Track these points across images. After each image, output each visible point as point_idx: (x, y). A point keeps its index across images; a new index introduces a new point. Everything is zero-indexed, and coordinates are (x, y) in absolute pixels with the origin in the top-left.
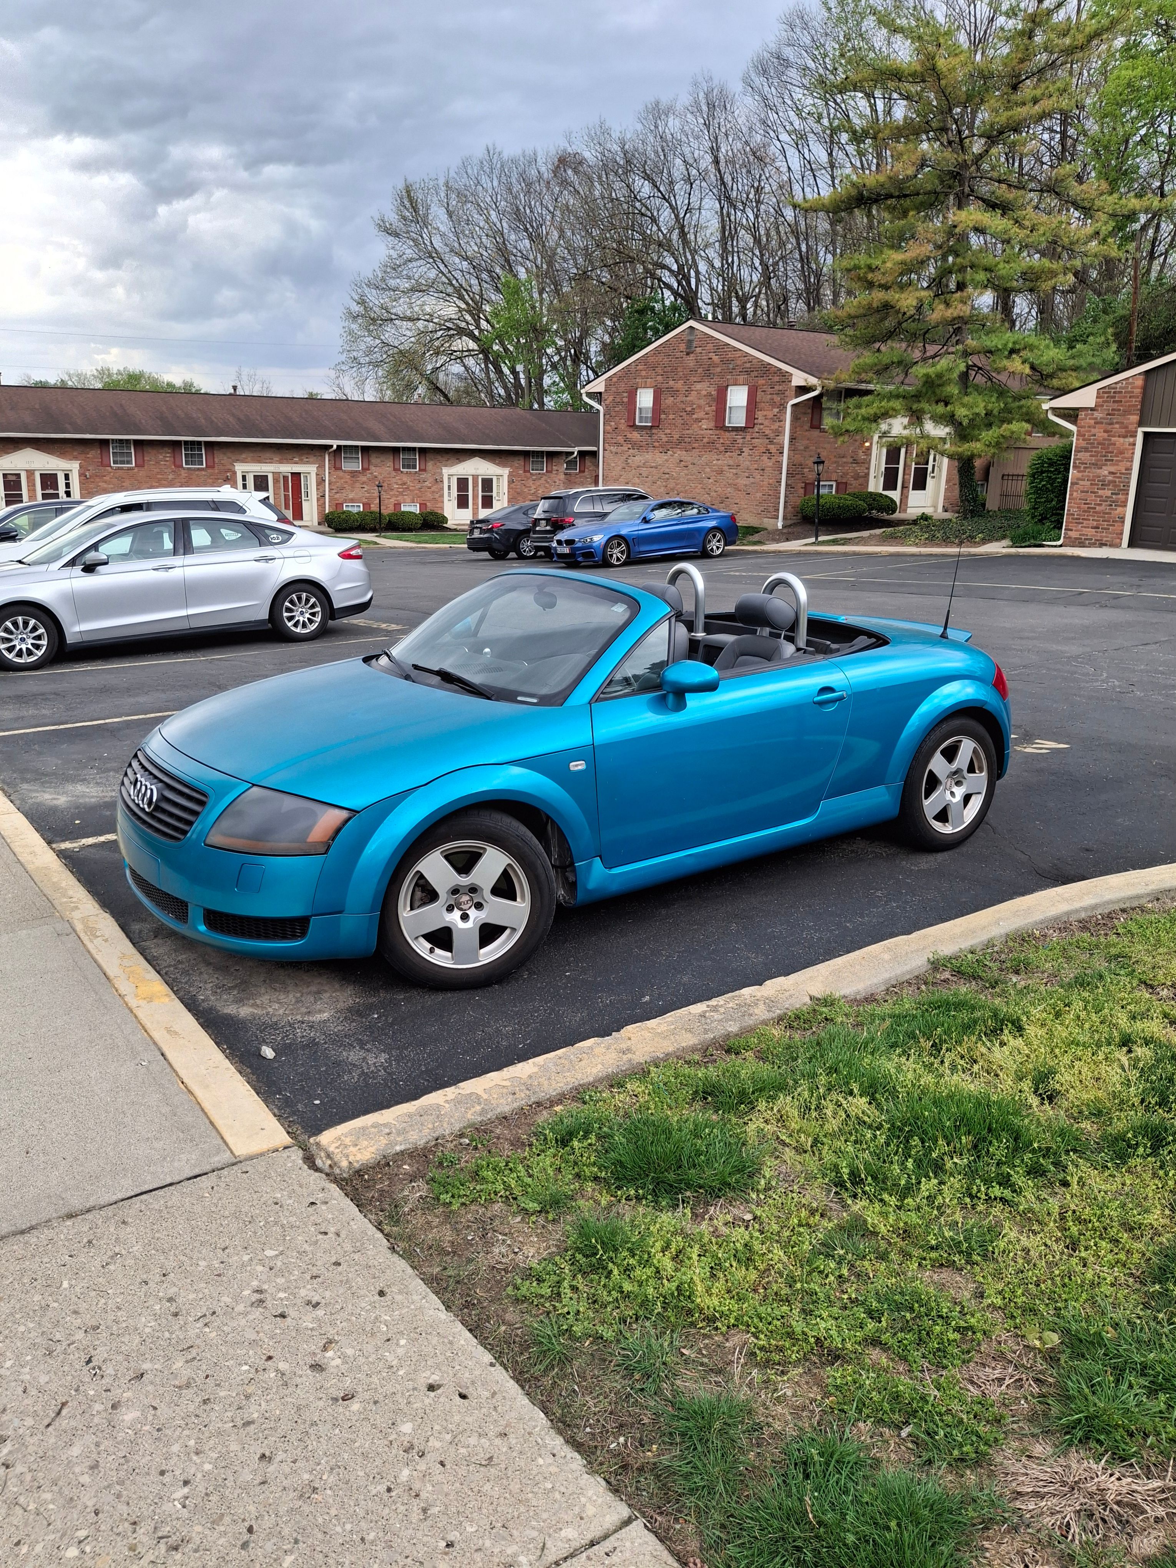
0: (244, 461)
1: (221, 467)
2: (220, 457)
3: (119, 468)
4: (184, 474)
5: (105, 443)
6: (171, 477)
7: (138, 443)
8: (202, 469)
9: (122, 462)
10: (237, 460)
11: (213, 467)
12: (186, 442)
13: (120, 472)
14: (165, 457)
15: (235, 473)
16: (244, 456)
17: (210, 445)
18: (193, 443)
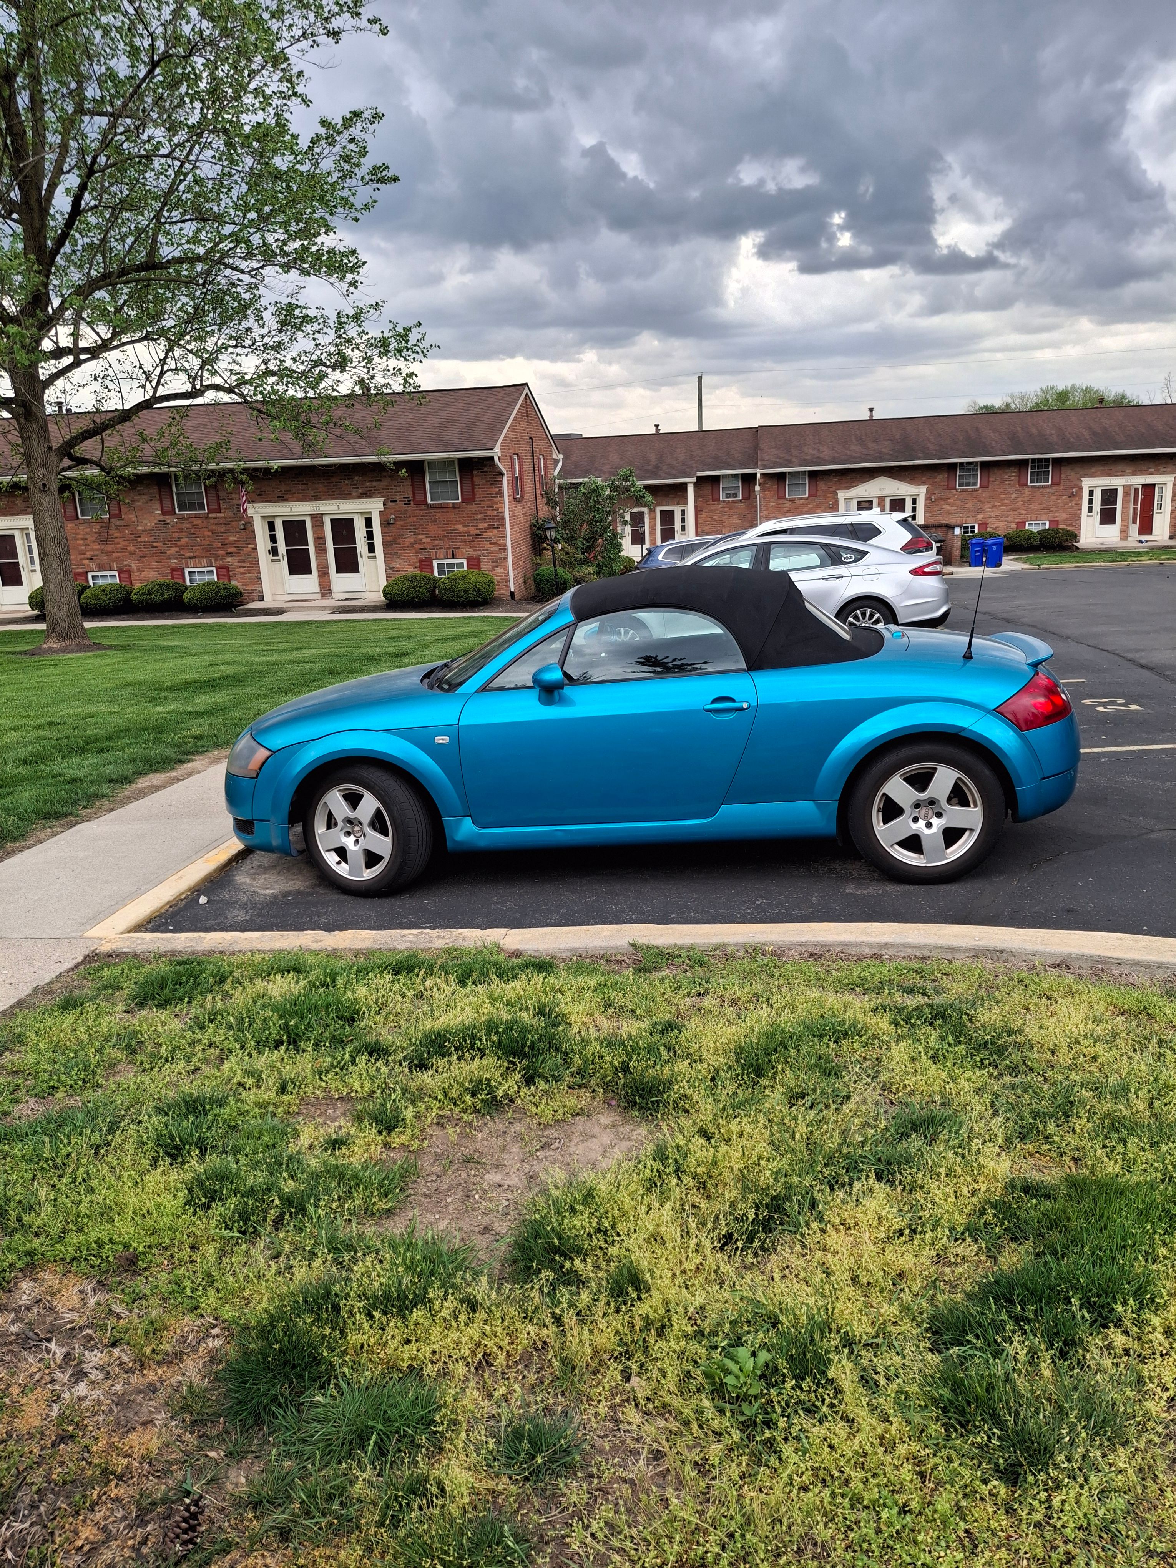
0: (1093, 475)
1: (1068, 483)
2: (1068, 473)
3: (963, 491)
4: (1027, 492)
5: (952, 467)
6: (1014, 496)
7: (985, 465)
8: (1047, 487)
9: (968, 484)
10: (1085, 476)
11: (1058, 484)
12: (1033, 460)
13: (964, 494)
14: (1011, 476)
15: (1081, 488)
16: (1093, 470)
17: (1058, 462)
18: (1040, 460)
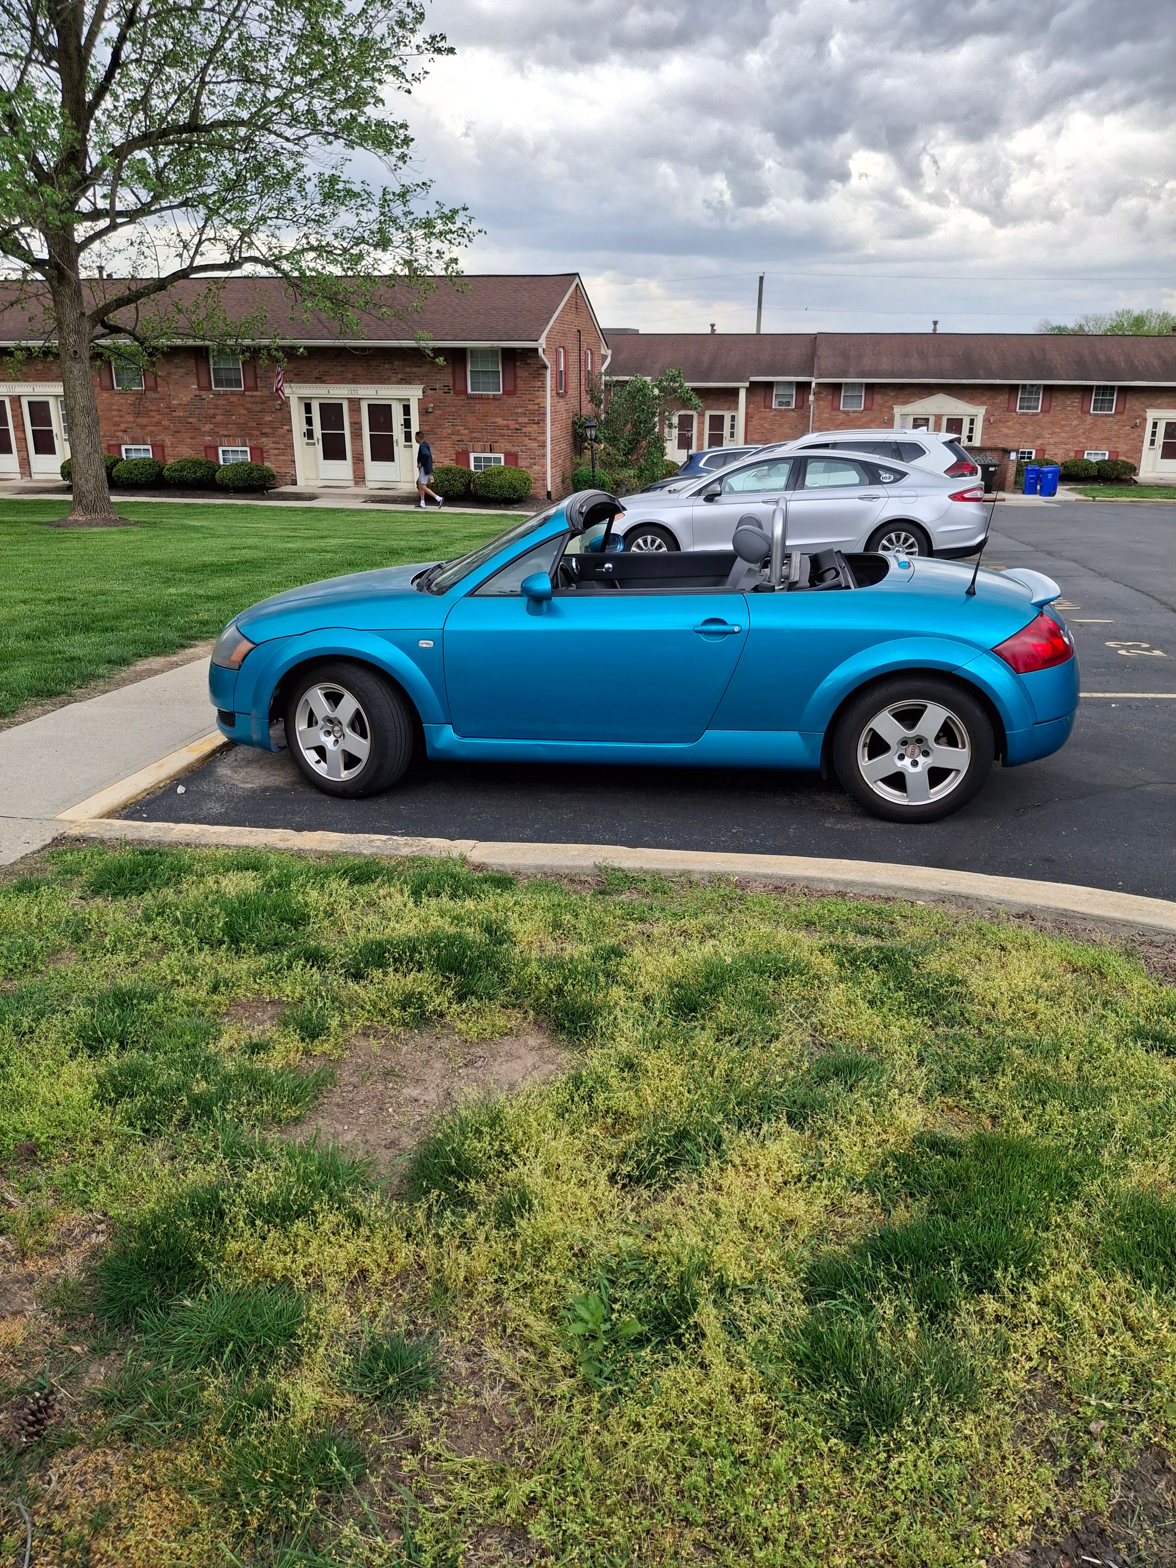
0: (1158, 407)
1: (1132, 414)
2: (1133, 403)
3: (1023, 414)
4: (1089, 419)
5: (1015, 388)
6: (1075, 423)
7: (1047, 388)
8: (1111, 415)
9: (1029, 408)
10: (1151, 406)
11: (1122, 413)
12: (1099, 387)
13: (1024, 418)
14: (1073, 402)
15: (1145, 420)
16: (1159, 401)
17: (1123, 390)
18: (1105, 388)
